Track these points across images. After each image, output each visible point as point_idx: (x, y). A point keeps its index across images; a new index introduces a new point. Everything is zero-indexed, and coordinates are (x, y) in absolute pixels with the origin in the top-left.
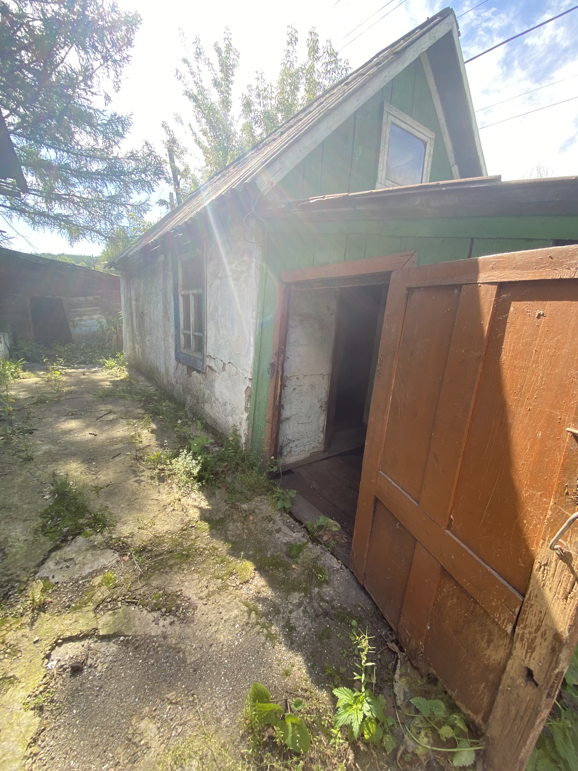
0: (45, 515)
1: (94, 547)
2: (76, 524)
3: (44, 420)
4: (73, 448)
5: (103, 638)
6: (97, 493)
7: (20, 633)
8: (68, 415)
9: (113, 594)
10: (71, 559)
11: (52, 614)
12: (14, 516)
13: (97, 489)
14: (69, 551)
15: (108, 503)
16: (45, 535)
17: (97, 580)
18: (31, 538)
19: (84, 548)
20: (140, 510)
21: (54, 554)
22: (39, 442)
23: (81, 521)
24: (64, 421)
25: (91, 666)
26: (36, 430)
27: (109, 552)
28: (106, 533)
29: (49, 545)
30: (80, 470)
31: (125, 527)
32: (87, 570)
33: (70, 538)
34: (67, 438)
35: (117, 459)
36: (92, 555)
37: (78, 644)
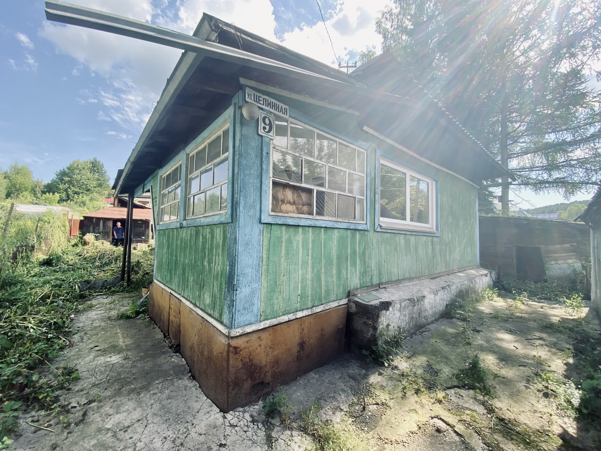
0: (462, 371)
1: (476, 399)
2: (473, 384)
3: (490, 328)
4: (496, 349)
5: (455, 432)
6: (495, 377)
7: (427, 403)
8: (507, 330)
9: (471, 422)
10: (462, 396)
11: (442, 407)
12: (449, 363)
13: (496, 376)
14: (463, 392)
15: (497, 386)
16: (456, 378)
17: (467, 412)
18: (450, 376)
19: (471, 396)
20: (516, 402)
21: (456, 389)
22: (479, 338)
23: (477, 384)
24: (502, 333)
25: (444, 435)
26: (482, 331)
27: (482, 407)
28: (486, 398)
29: (456, 383)
30: (492, 362)
31: (499, 403)
32: (466, 405)
33: (467, 387)
34: (498, 343)
35: (522, 368)
36: (473, 402)
37: (445, 425)
